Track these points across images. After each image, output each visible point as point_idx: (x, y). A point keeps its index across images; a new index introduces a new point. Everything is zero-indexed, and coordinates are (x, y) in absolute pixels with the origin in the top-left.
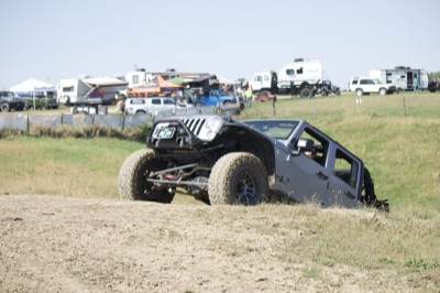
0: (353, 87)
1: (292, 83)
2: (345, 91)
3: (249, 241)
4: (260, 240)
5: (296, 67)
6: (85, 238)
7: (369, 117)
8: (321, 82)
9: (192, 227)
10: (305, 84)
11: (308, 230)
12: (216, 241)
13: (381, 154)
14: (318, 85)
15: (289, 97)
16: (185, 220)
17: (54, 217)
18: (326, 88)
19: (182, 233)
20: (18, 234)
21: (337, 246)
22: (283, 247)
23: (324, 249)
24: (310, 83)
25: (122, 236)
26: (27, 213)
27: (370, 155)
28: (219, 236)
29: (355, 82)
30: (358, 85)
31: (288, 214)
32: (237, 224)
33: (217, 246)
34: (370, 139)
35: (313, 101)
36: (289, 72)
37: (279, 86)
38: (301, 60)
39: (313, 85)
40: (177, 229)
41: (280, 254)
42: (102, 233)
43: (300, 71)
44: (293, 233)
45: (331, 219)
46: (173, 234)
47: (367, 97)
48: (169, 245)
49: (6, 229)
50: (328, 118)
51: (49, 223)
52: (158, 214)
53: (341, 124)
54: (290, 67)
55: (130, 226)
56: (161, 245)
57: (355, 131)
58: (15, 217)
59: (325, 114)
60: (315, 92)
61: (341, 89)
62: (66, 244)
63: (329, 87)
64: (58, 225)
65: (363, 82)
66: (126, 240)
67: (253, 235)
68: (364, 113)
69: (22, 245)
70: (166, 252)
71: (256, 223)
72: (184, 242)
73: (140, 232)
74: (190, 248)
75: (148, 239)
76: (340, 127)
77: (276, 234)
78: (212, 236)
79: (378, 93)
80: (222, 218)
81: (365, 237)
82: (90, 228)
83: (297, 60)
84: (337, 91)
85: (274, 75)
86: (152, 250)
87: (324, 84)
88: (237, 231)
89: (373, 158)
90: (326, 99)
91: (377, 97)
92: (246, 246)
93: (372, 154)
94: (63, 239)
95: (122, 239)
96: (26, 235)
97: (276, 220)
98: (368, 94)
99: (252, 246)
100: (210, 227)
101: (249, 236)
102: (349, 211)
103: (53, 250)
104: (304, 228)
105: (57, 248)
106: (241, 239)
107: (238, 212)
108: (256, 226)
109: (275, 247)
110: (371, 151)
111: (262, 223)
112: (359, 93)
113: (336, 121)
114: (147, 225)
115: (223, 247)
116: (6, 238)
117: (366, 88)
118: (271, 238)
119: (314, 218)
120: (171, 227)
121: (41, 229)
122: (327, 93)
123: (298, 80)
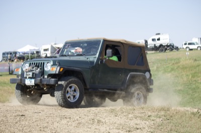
0: (185, 47)
1: (155, 45)
2: (181, 48)
3: (136, 124)
4: (142, 124)
5: (156, 37)
6: (56, 124)
7: (193, 61)
8: (169, 44)
9: (109, 118)
10: (161, 45)
11: (165, 118)
12: (121, 124)
13: (199, 79)
14: (167, 46)
15: (154, 52)
16: (105, 114)
17: (40, 114)
18: (171, 47)
19: (104, 121)
20: (23, 123)
21: (180, 126)
22: (153, 127)
23: (173, 128)
24: (164, 45)
25: (74, 123)
26: (27, 112)
27: (193, 79)
28: (122, 122)
29: (185, 44)
30: (187, 46)
31: (155, 110)
32: (130, 116)
33: (121, 127)
34: (193, 72)
35: (165, 54)
36: (153, 40)
37: (148, 46)
38: (159, 34)
39: (165, 46)
40: (101, 119)
41: (152, 130)
42: (64, 121)
43: (159, 39)
44: (158, 120)
45: (177, 113)
46: (99, 121)
47: (191, 51)
48: (97, 127)
49: (17, 121)
50: (173, 62)
51: (38, 117)
52: (92, 112)
53: (179, 64)
54: (154, 37)
55: (78, 118)
56: (93, 127)
57: (186, 68)
58: (21, 114)
59: (171, 60)
60: (166, 49)
61: (179, 47)
62: (46, 127)
63: (173, 47)
64: (42, 118)
65: (190, 44)
66: (76, 125)
67: (138, 121)
68: (190, 59)
69: (25, 128)
70: (96, 130)
71: (140, 115)
72: (105, 125)
73: (83, 121)
74: (108, 128)
75: (87, 124)
76: (179, 66)
77: (149, 121)
78: (118, 122)
79: (197, 49)
80: (123, 113)
81: (193, 121)
82: (58, 119)
83: (157, 34)
84: (177, 49)
85: (146, 42)
86: (89, 129)
87: (170, 45)
88: (130, 120)
89: (195, 81)
90: (172, 53)
91: (196, 51)
92: (135, 127)
93: (195, 79)
94: (45, 125)
95: (74, 124)
96: (27, 123)
97: (150, 114)
98: (192, 50)
99: (138, 127)
100: (117, 118)
101: (136, 122)
102: (185, 108)
103: (41, 130)
104: (163, 117)
105: (42, 129)
106: (132, 123)
107: (131, 110)
108: (140, 117)
109: (149, 127)
110: (194, 77)
111: (143, 115)
112: (188, 49)
113: (177, 63)
114: (86, 117)
115: (124, 127)
116: (17, 125)
117: (191, 47)
118: (147, 123)
119: (168, 112)
120: (98, 118)
121: (34, 121)
122: (172, 50)
123: (158, 43)
